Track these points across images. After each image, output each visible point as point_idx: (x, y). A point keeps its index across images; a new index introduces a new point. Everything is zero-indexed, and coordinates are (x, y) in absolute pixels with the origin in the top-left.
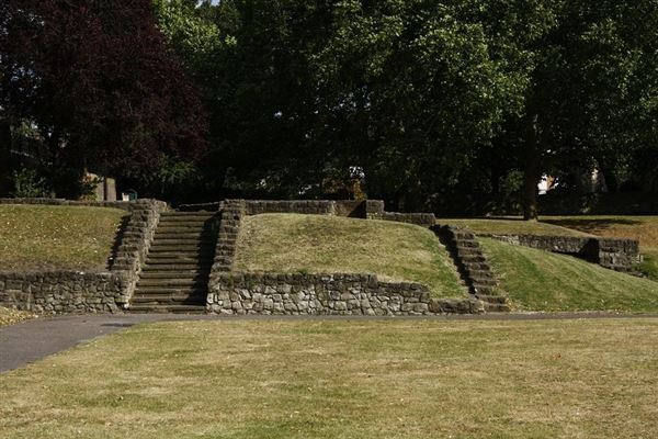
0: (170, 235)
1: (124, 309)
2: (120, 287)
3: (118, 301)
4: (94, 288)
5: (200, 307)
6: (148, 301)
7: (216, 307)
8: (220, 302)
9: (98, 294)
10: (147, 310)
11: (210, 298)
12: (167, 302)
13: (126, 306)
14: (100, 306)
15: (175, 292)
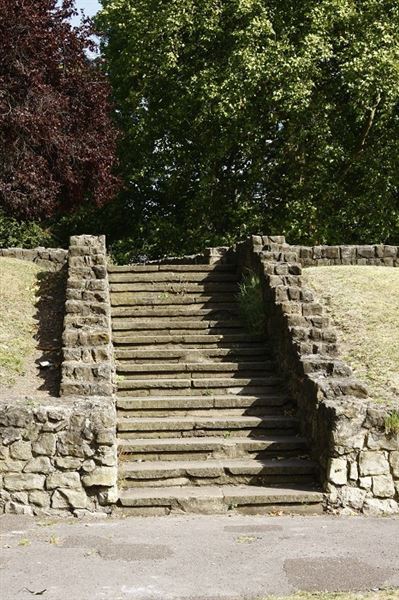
0: (144, 310)
1: (106, 504)
2: (95, 445)
3: (91, 481)
4: (24, 449)
5: (314, 495)
6: (164, 477)
7: (353, 494)
8: (365, 482)
9: (36, 464)
10: (169, 506)
11: (337, 470)
12: (211, 478)
13: (113, 495)
14: (42, 497)
15: (223, 449)
